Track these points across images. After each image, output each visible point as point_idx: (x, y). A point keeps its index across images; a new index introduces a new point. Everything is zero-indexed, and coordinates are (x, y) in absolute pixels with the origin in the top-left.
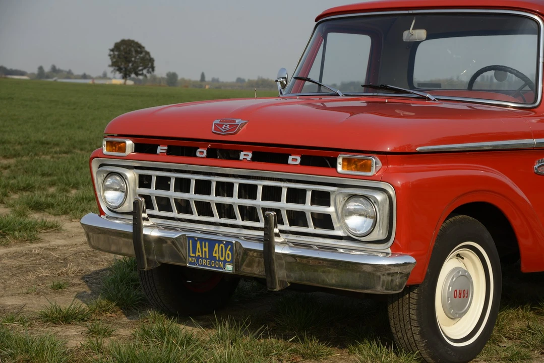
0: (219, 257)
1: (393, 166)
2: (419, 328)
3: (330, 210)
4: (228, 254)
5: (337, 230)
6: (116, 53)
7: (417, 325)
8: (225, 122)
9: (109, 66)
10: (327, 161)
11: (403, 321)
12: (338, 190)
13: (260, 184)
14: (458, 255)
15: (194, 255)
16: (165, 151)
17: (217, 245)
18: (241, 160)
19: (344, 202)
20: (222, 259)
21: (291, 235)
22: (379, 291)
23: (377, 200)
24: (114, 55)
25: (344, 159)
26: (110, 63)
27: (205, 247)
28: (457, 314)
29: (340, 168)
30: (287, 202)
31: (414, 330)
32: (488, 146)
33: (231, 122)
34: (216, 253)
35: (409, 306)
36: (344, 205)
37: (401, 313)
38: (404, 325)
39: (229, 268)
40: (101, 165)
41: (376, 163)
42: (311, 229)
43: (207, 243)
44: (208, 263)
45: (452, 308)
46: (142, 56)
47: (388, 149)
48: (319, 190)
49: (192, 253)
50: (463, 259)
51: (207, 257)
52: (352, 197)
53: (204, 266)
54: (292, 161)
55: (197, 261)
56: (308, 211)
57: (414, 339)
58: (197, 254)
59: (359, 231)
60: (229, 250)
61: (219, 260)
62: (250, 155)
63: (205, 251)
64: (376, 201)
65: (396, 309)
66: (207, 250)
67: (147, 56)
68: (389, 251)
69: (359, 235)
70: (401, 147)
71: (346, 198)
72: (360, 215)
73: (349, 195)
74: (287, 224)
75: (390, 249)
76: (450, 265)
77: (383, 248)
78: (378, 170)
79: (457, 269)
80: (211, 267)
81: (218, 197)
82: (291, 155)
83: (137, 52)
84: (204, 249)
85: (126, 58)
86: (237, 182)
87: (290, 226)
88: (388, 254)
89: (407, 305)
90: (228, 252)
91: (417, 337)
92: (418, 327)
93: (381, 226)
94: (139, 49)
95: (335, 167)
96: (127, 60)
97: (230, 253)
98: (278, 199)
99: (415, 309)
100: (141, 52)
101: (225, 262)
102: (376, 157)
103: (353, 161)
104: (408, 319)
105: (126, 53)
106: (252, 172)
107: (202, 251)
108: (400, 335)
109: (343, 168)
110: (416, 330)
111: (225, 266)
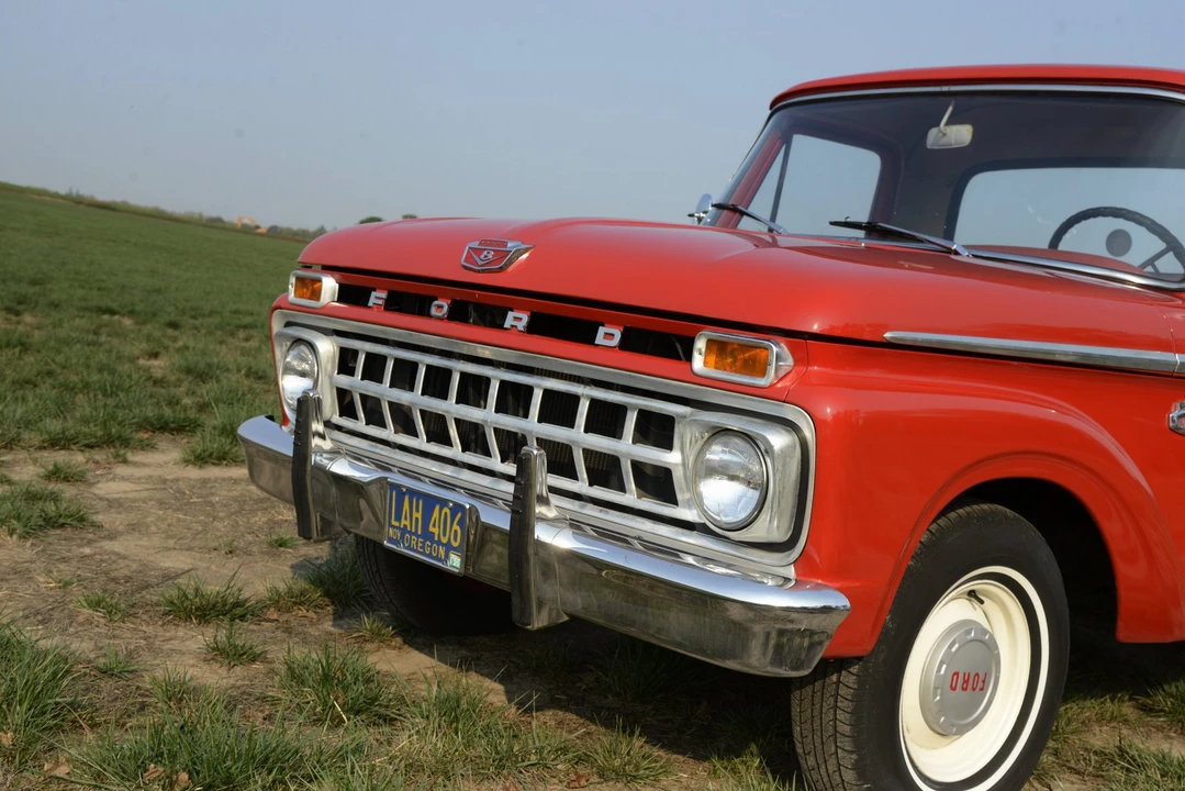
0: (439, 535)
1: (823, 369)
2: (854, 756)
3: (672, 458)
4: (456, 531)
5: (684, 507)
7: (849, 748)
8: (487, 245)
10: (678, 346)
11: (819, 734)
12: (691, 414)
13: (540, 385)
14: (972, 594)
15: (397, 524)
16: (381, 302)
17: (437, 508)
18: (507, 329)
19: (700, 443)
20: (444, 541)
21: (591, 505)
22: (755, 667)
23: (772, 447)
25: (710, 342)
27: (417, 511)
28: (953, 726)
29: (698, 363)
30: (586, 431)
31: (844, 758)
32: (1066, 354)
33: (498, 245)
34: (434, 526)
35: (836, 701)
36: (702, 451)
37: (816, 713)
38: (823, 743)
39: (455, 562)
40: (288, 324)
41: (780, 355)
42: (631, 497)
43: (421, 503)
44: (420, 545)
45: (942, 711)
47: (815, 328)
48: (653, 410)
49: (395, 520)
50: (982, 602)
51: (419, 532)
52: (720, 432)
53: (412, 550)
54: (605, 338)
55: (402, 537)
56: (627, 455)
57: (841, 776)
58: (403, 522)
59: (726, 516)
60: (458, 524)
61: (439, 543)
62: (525, 317)
63: (417, 519)
64: (769, 451)
65: (807, 703)
66: (419, 515)
68: (791, 572)
69: (724, 526)
70: (847, 325)
71: (707, 435)
72: (733, 478)
73: (714, 427)
74: (583, 481)
75: (792, 567)
76: (949, 613)
77: (777, 563)
78: (781, 374)
79: (966, 625)
80: (424, 554)
81: (461, 406)
82: (603, 325)
84: (415, 515)
86: (497, 376)
87: (591, 485)
88: (787, 580)
89: (832, 699)
90: (456, 527)
91: (849, 776)
92: (852, 752)
93: (775, 509)
95: (689, 358)
97: (458, 528)
98: (569, 422)
99: (849, 710)
101: (449, 548)
102: (782, 345)
103: (729, 348)
104: (831, 732)
106: (523, 356)
107: (412, 516)
108: (811, 761)
109: (706, 364)
110: (848, 760)
111: (447, 556)
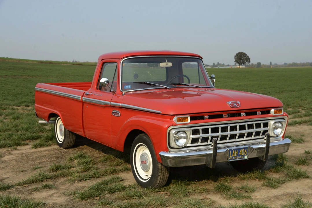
6: (237, 57)
9: (234, 62)
17: (241, 150)
20: (243, 155)
24: (236, 58)
26: (234, 60)
27: (236, 152)
34: (240, 153)
39: (246, 157)
43: (237, 150)
46: (246, 57)
49: (231, 156)
51: (237, 156)
53: (236, 159)
55: (233, 158)
58: (233, 155)
63: (236, 154)
66: (237, 153)
67: (248, 57)
80: (238, 159)
83: (244, 56)
84: (236, 153)
85: (240, 59)
86: (238, 125)
90: (245, 151)
94: (245, 55)
96: (241, 59)
100: (245, 56)
105: (240, 57)
111: (244, 157)
